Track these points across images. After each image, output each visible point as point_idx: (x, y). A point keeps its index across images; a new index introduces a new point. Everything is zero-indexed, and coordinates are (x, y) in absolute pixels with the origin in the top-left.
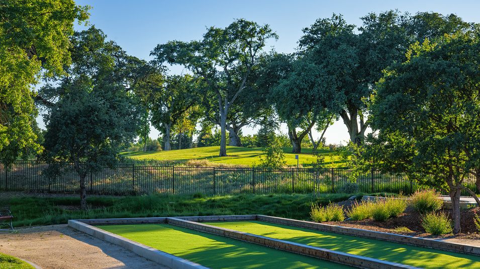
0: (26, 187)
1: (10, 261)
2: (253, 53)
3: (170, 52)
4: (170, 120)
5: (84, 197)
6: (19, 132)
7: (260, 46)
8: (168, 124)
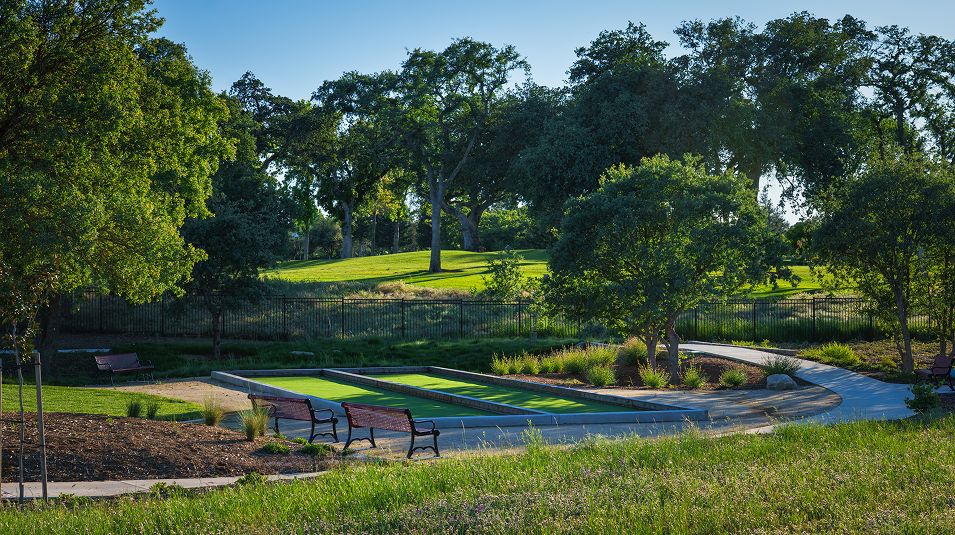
0: (129, 327)
4: (351, 195)
5: (218, 343)
7: (499, 83)
8: (348, 203)
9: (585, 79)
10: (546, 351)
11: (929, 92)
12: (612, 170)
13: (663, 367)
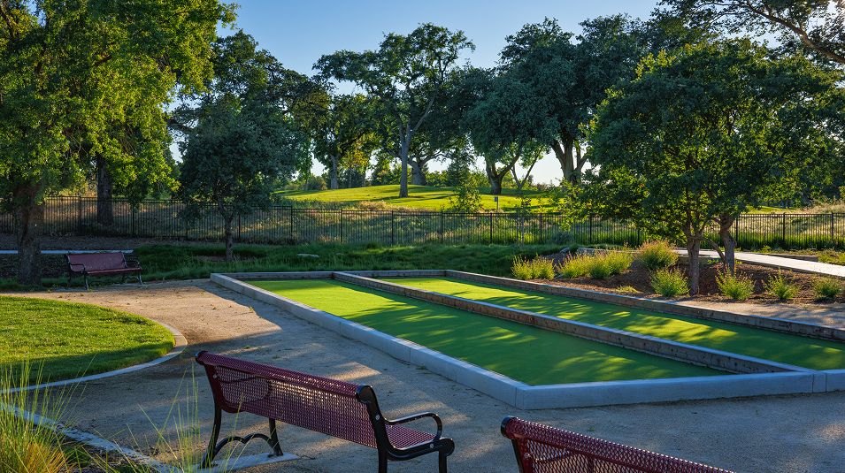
0: (158, 232)
1: (139, 322)
2: (443, 68)
3: (338, 65)
4: (337, 151)
5: (231, 245)
6: (149, 163)
7: (452, 58)
8: (335, 156)
9: (512, 59)
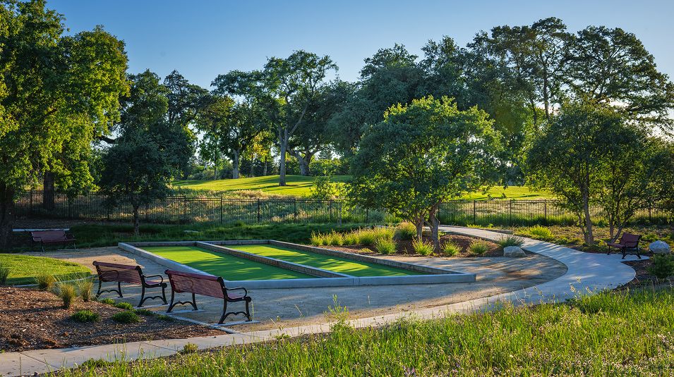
2: (313, 84)
4: (239, 146)
5: (138, 225)
7: (320, 77)
8: (236, 150)
9: (370, 76)
10: (348, 231)
11: (561, 89)
12: (393, 108)
13: (430, 241)
